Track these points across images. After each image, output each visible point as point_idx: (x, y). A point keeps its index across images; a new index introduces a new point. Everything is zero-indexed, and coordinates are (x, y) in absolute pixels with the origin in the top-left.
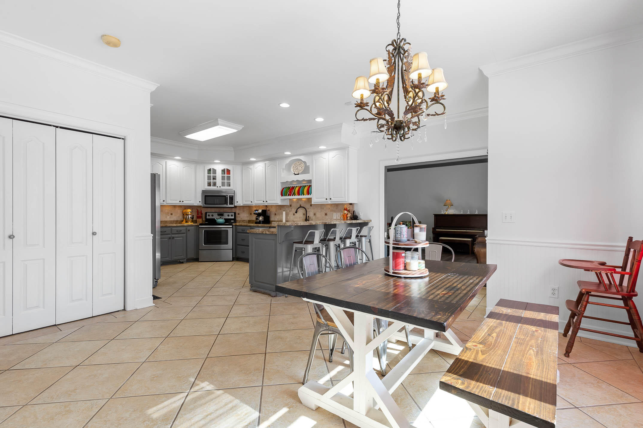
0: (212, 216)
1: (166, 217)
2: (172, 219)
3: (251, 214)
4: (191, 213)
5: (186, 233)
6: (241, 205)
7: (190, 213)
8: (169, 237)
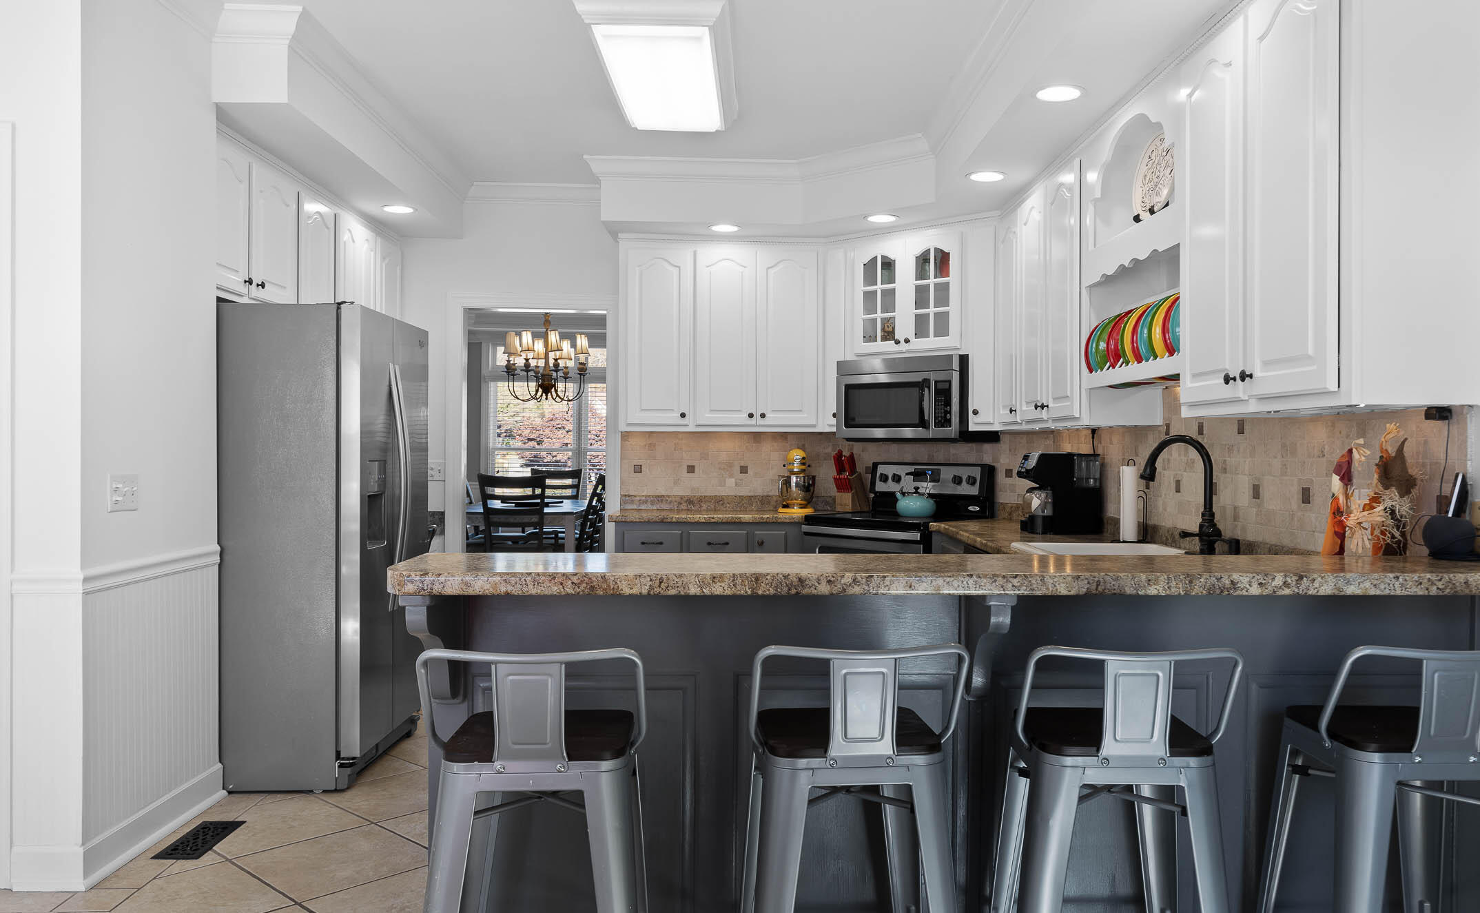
0: (895, 478)
1: (722, 484)
2: (744, 492)
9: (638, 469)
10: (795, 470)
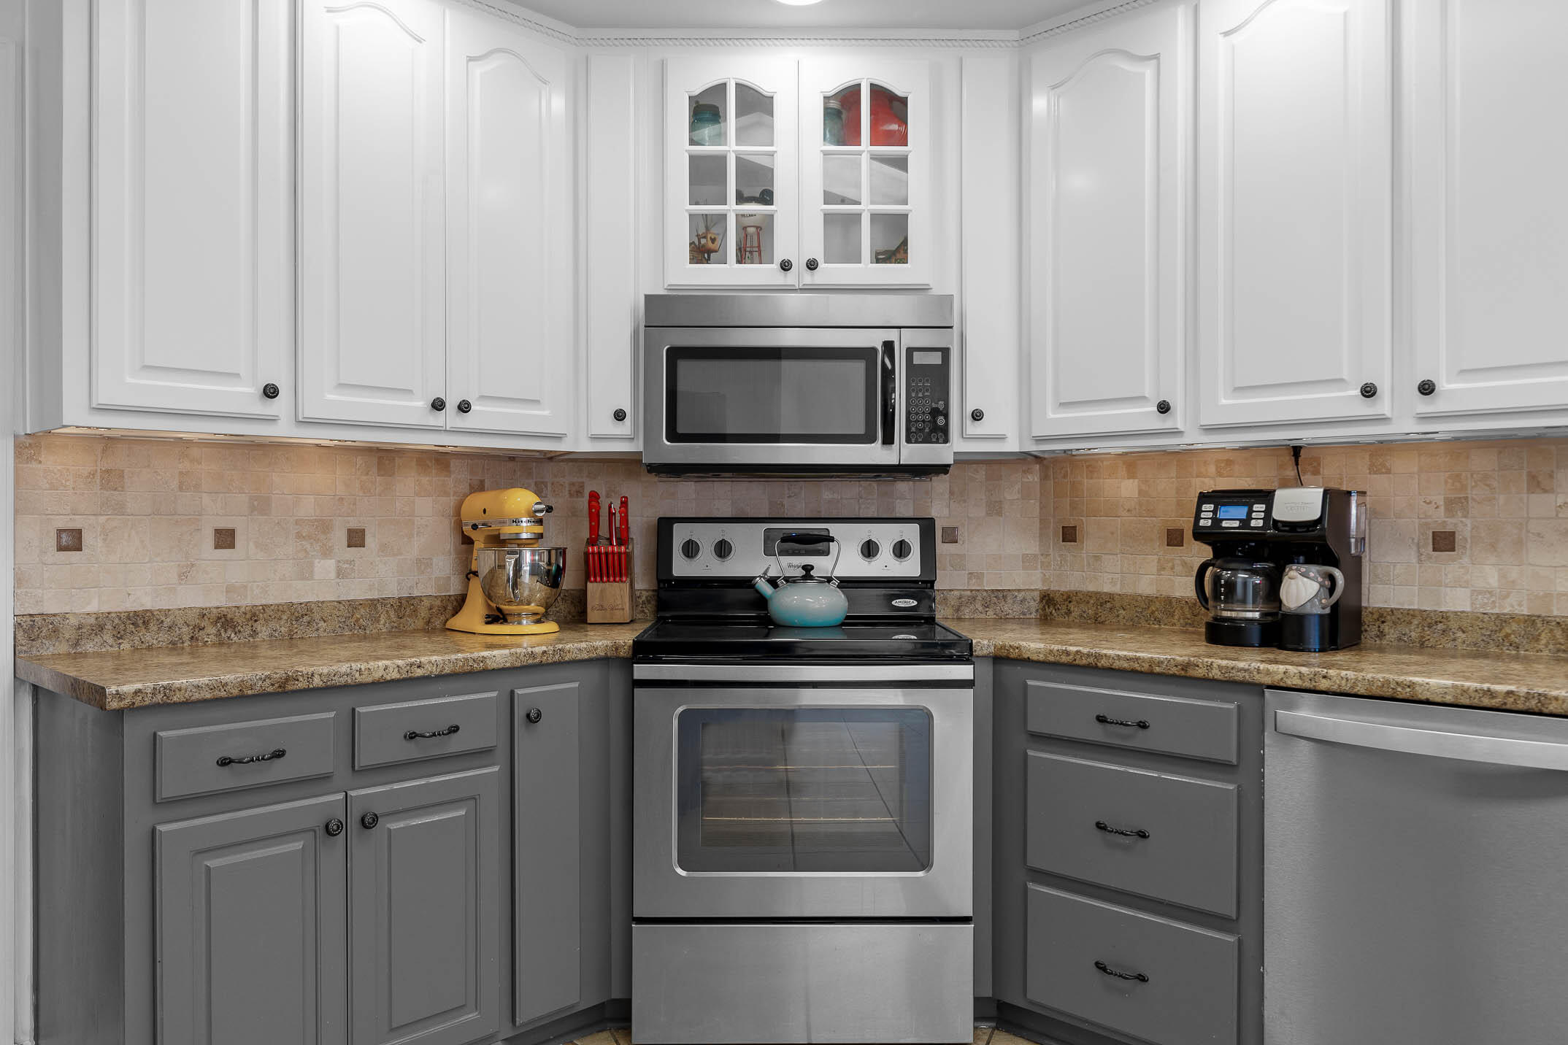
0: (723, 549)
1: (305, 573)
2: (358, 590)
3: (1069, 535)
4: (540, 522)
5: (502, 753)
6: (1012, 446)
7: (526, 530)
8: (317, 821)
9: (71, 541)
10: (524, 536)
